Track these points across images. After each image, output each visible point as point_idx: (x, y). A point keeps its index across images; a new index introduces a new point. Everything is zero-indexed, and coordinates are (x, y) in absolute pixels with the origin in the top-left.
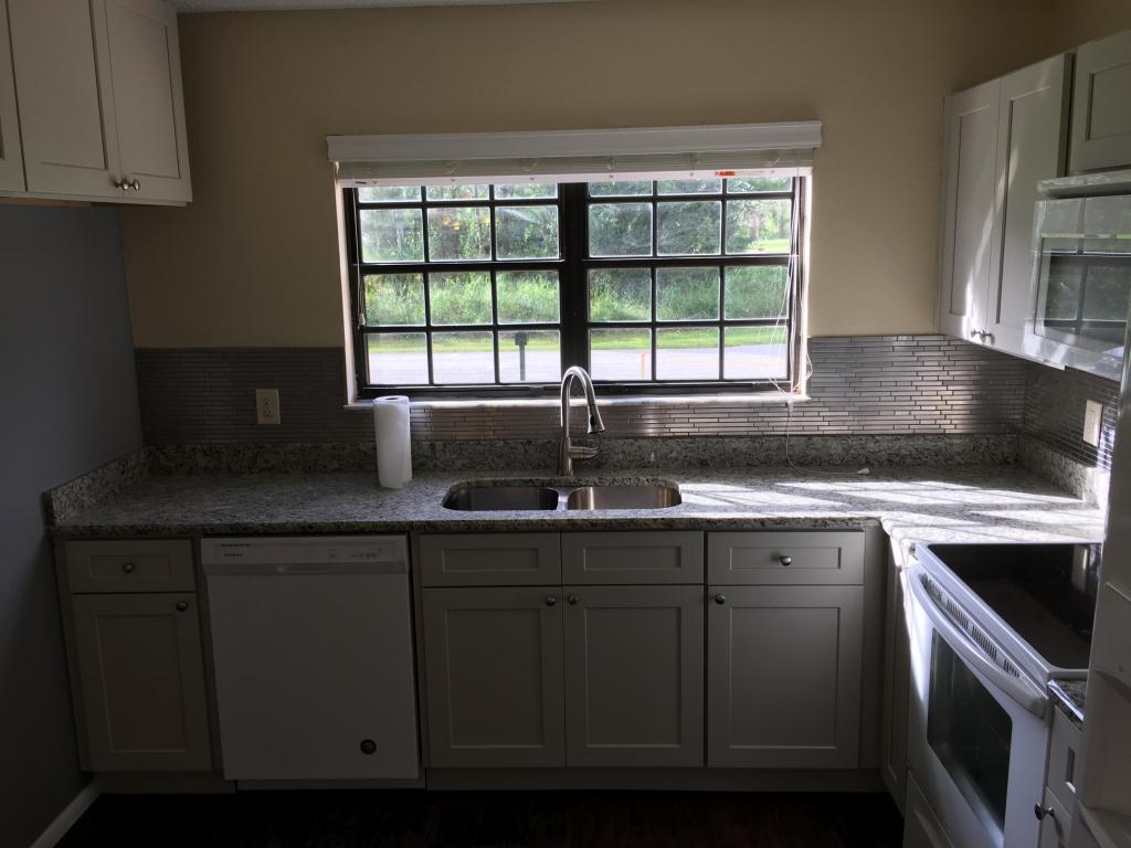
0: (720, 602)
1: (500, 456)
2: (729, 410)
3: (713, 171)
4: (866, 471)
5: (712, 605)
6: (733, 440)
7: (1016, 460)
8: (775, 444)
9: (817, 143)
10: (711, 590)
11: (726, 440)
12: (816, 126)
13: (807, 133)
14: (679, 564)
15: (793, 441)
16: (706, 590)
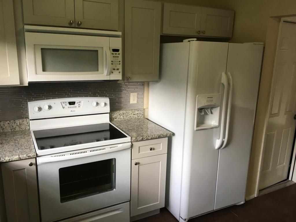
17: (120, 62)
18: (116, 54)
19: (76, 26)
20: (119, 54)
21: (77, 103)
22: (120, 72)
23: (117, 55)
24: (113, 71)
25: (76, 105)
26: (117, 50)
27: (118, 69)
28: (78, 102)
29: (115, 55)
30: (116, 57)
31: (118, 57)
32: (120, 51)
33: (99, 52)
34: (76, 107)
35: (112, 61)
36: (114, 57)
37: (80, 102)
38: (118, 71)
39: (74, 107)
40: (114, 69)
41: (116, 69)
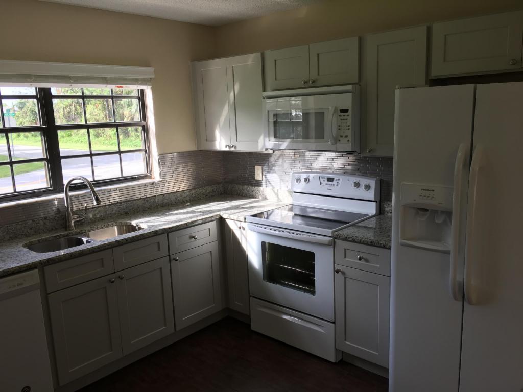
0: (176, 260)
1: (31, 229)
2: (133, 189)
3: (114, 85)
4: (189, 203)
5: (173, 262)
6: (137, 201)
7: (224, 193)
8: (152, 200)
9: (153, 76)
10: (172, 257)
11: (134, 202)
12: (151, 70)
13: (149, 72)
14: (159, 249)
15: (158, 198)
16: (170, 257)
17: (349, 126)
18: (344, 116)
19: (311, 85)
20: (348, 116)
21: (336, 180)
22: (348, 141)
23: (346, 118)
24: (341, 139)
25: (335, 182)
26: (346, 111)
27: (346, 137)
28: (337, 178)
29: (343, 118)
30: (344, 120)
31: (347, 120)
32: (349, 111)
33: (325, 114)
34: (334, 185)
35: (339, 126)
36: (342, 120)
37: (339, 180)
38: (347, 139)
39: (332, 185)
40: (342, 136)
41: (344, 136)
